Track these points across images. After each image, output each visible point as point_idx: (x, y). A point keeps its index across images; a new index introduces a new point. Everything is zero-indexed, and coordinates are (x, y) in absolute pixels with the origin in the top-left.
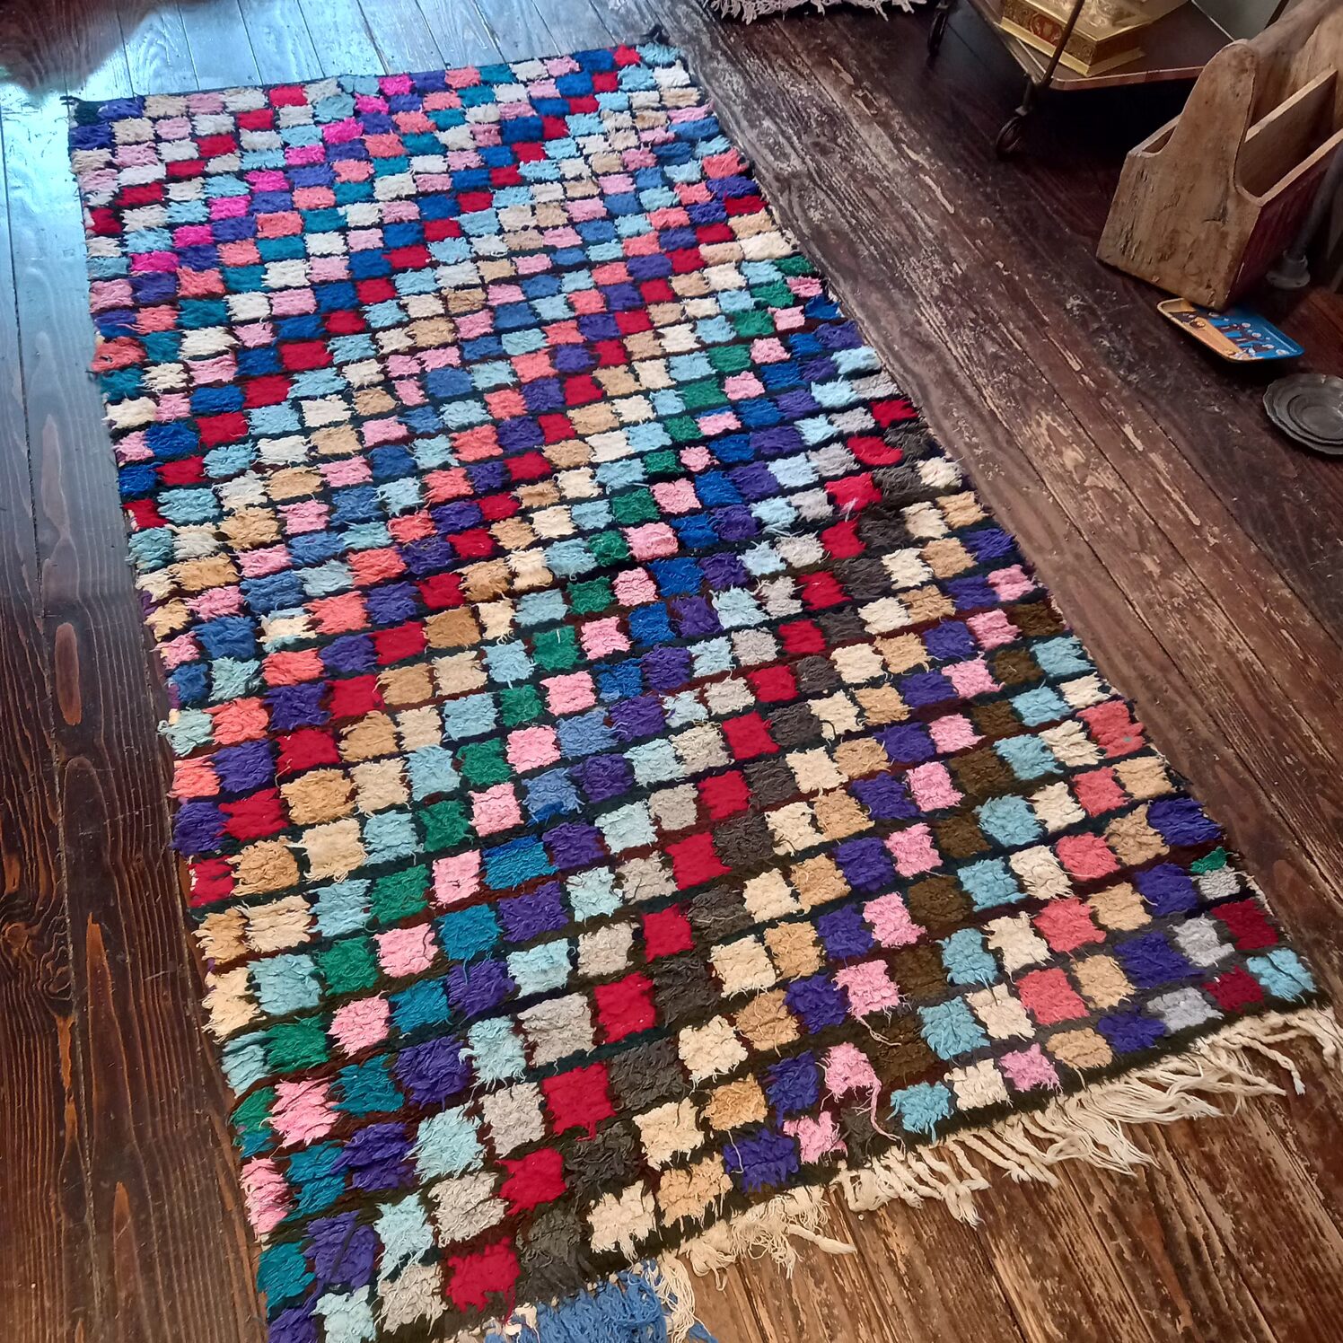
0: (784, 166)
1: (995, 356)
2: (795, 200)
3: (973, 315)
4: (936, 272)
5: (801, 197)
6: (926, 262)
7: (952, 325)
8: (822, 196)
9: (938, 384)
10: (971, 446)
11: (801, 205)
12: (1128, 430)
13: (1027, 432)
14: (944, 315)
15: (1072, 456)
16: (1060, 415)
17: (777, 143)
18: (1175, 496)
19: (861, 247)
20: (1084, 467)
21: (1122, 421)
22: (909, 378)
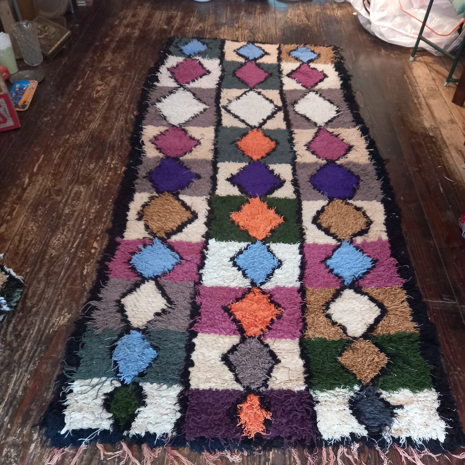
0: (82, 189)
1: (88, 111)
2: (92, 174)
3: (81, 123)
4: (75, 138)
5: (90, 174)
6: (75, 141)
7: (90, 122)
8: (81, 172)
9: (113, 108)
10: (122, 95)
11: (93, 171)
12: (78, 89)
13: (104, 94)
14: (89, 125)
15: (99, 88)
16: (90, 95)
17: (73, 200)
18: (86, 76)
19: (89, 151)
20: (100, 85)
21: (77, 91)
22: (119, 112)
